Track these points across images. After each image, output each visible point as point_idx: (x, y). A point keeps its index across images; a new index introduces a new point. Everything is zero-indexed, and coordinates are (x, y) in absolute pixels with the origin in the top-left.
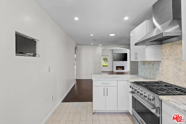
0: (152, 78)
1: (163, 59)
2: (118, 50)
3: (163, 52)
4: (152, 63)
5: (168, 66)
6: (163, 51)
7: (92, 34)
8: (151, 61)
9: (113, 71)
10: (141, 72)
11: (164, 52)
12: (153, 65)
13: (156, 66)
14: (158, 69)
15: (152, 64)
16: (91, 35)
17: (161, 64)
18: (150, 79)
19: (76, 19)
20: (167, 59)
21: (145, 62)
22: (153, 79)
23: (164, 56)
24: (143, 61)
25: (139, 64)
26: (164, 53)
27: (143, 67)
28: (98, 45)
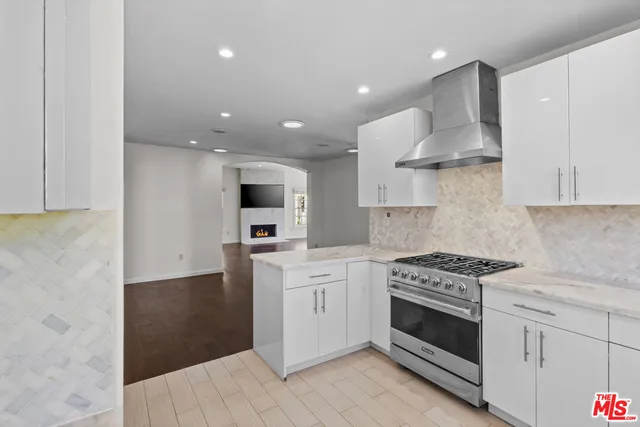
0: (411, 248)
1: (440, 201)
2: (258, 171)
3: (441, 187)
4: (413, 212)
5: (452, 218)
6: (443, 184)
7: (225, 112)
8: (409, 208)
9: (240, 244)
10: (379, 237)
11: (444, 188)
12: (416, 217)
13: (422, 219)
14: (428, 226)
15: (412, 215)
16: (224, 115)
17: (436, 215)
18: (408, 250)
19: (226, 53)
20: (451, 202)
21: (392, 208)
22: (416, 250)
23: (444, 195)
24: (386, 208)
25: (372, 215)
26: (442, 190)
27: (387, 221)
28: (211, 151)
